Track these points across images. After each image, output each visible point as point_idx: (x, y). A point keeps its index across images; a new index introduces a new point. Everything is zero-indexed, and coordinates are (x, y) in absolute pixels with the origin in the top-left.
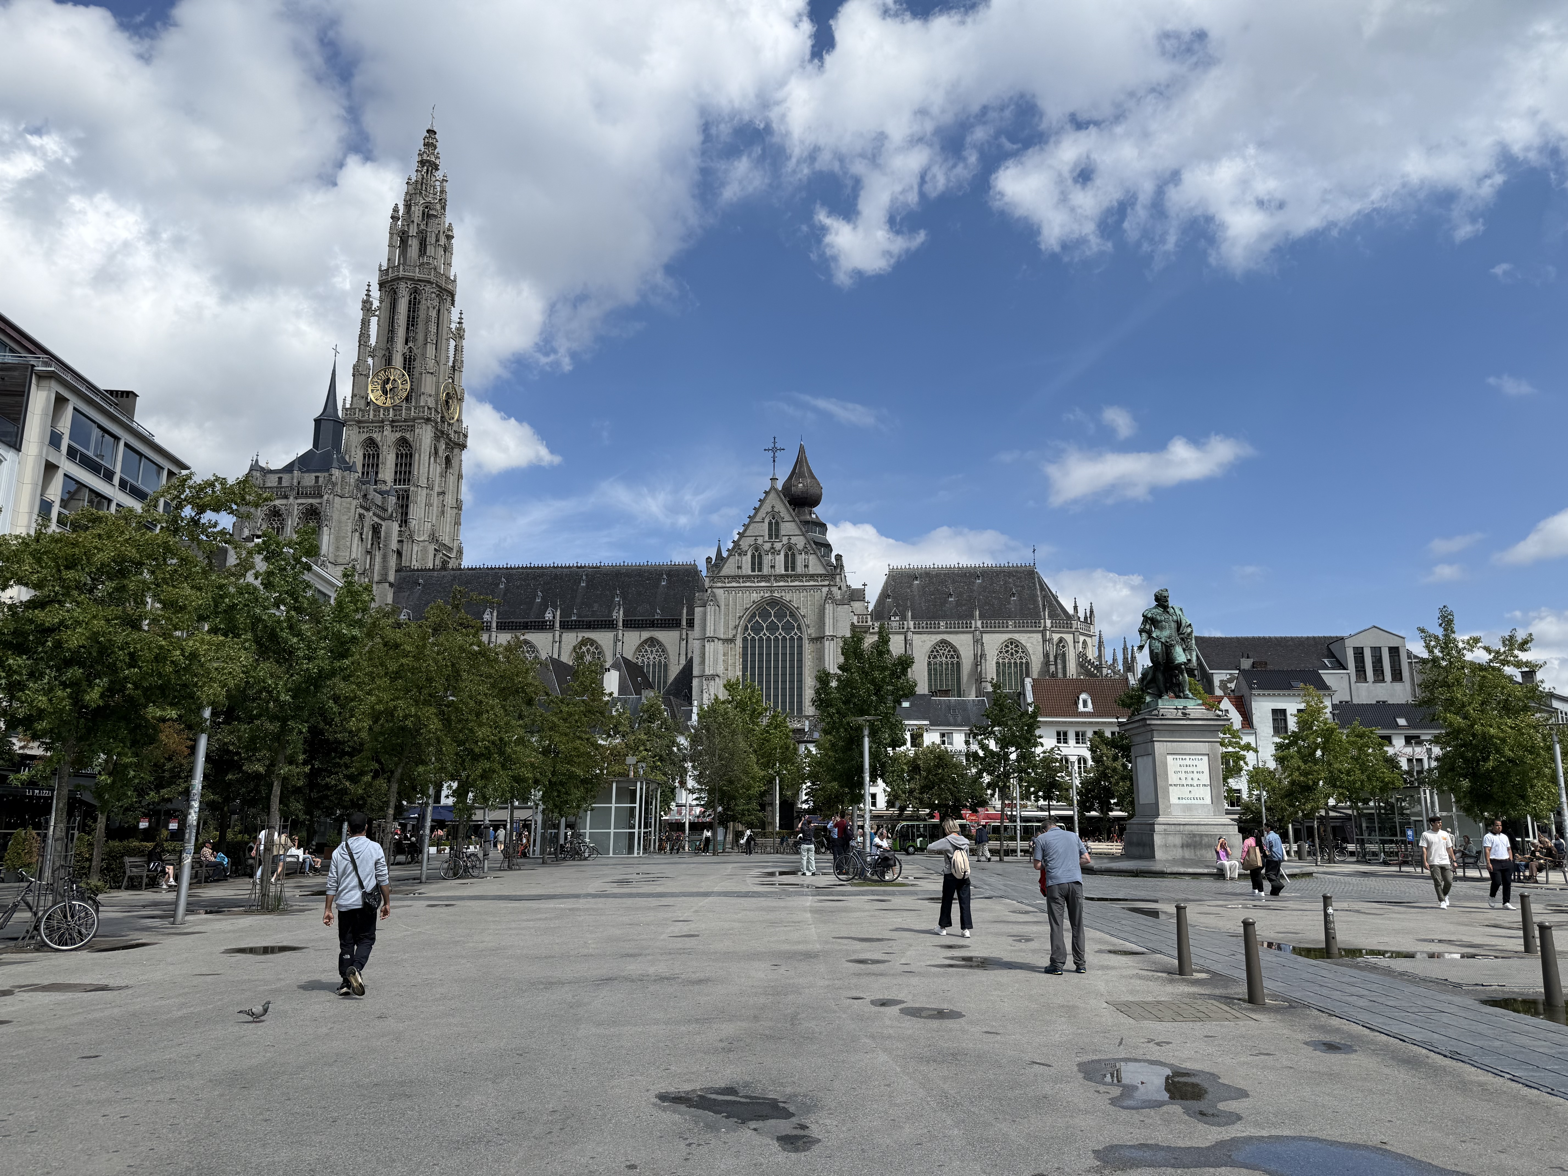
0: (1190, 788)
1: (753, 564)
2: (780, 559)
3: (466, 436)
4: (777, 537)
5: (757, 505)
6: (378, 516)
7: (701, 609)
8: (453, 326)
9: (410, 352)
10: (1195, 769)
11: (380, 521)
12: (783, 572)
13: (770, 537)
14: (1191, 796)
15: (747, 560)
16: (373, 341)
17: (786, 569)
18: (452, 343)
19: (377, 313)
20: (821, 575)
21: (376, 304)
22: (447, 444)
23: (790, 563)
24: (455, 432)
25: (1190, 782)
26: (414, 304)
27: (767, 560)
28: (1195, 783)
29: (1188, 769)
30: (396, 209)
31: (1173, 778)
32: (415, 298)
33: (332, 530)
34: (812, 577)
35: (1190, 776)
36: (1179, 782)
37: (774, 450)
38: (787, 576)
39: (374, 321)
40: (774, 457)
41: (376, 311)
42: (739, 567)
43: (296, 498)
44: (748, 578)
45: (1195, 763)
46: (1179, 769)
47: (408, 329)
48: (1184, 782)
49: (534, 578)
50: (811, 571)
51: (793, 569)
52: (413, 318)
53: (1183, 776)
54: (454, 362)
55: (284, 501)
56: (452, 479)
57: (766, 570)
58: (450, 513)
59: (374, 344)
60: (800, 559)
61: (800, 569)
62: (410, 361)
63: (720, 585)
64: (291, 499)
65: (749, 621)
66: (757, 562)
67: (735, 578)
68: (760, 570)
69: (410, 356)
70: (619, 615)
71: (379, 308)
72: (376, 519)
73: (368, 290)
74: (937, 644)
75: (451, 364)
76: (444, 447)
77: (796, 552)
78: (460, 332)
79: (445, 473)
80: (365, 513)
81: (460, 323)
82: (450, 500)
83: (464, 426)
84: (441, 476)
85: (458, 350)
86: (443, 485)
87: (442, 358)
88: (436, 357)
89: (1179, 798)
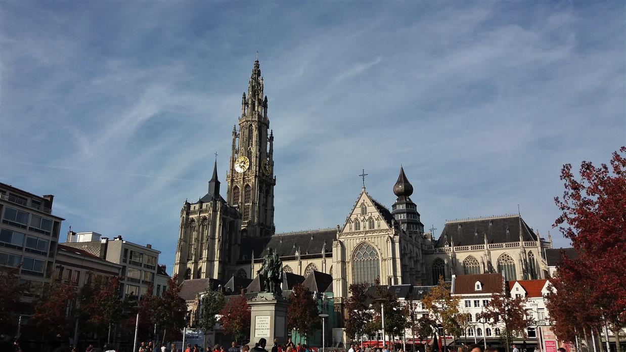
1: (356, 227)
2: (368, 224)
3: (275, 180)
4: (366, 214)
5: (357, 200)
6: (233, 218)
7: (336, 248)
8: (269, 136)
11: (233, 220)
12: (369, 230)
13: (363, 214)
14: (262, 333)
15: (353, 225)
16: (237, 147)
17: (370, 228)
18: (269, 143)
20: (385, 230)
21: (238, 133)
22: (266, 184)
23: (372, 225)
24: (270, 179)
26: (251, 131)
27: (362, 224)
28: (264, 328)
29: (263, 322)
30: (244, 95)
32: (251, 128)
33: (211, 226)
34: (381, 231)
35: (263, 325)
37: (363, 175)
38: (371, 231)
40: (363, 178)
41: (238, 135)
42: (351, 229)
43: (200, 214)
44: (354, 233)
45: (265, 319)
47: (249, 140)
48: (261, 328)
50: (382, 228)
51: (374, 228)
52: (251, 136)
54: (270, 150)
55: (196, 216)
56: (269, 198)
57: (362, 229)
58: (269, 212)
60: (376, 223)
61: (376, 227)
62: (250, 153)
63: (343, 237)
65: (356, 253)
66: (358, 226)
67: (348, 234)
68: (359, 229)
69: (250, 151)
70: (323, 252)
72: (232, 219)
73: (235, 128)
74: (468, 258)
75: (268, 151)
76: (264, 186)
77: (374, 220)
78: (272, 138)
79: (267, 196)
80: (226, 217)
81: (272, 135)
82: (269, 207)
83: (274, 176)
84: (264, 197)
85: (271, 145)
86: (265, 201)
87: (262, 150)
88: (259, 150)
89: (258, 335)
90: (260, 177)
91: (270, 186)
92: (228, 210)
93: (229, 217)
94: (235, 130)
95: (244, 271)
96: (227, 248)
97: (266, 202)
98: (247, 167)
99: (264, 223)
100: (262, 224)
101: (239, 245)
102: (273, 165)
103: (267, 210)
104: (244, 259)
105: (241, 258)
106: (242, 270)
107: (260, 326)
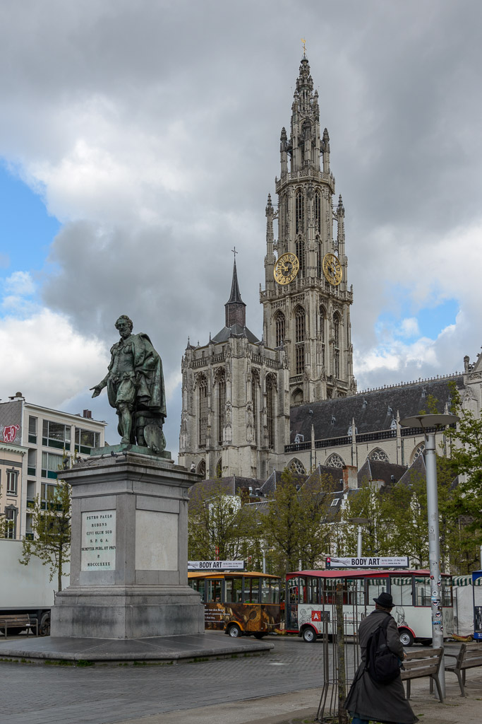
0: (99, 552)
3: (351, 293)
8: (335, 209)
9: (300, 238)
14: (99, 561)
16: (276, 238)
19: (277, 216)
21: (276, 209)
22: (333, 302)
24: (341, 292)
25: (99, 544)
26: (300, 201)
28: (103, 545)
29: (99, 529)
30: (284, 132)
31: (85, 541)
32: (300, 196)
33: (233, 383)
35: (99, 537)
36: (90, 545)
39: (275, 222)
41: (276, 214)
43: (212, 364)
45: (105, 520)
46: (91, 529)
47: (297, 221)
48: (94, 545)
52: (300, 212)
53: (94, 537)
54: (338, 238)
55: (206, 368)
56: (342, 329)
58: (343, 356)
59: (277, 239)
62: (300, 246)
64: (209, 365)
69: (300, 242)
71: (278, 211)
72: (270, 370)
73: (270, 200)
75: (335, 239)
76: (331, 305)
78: (341, 212)
79: (336, 325)
80: (260, 367)
81: (340, 205)
82: (342, 346)
83: (349, 285)
84: (331, 328)
85: (341, 226)
86: (333, 334)
87: (323, 237)
88: (317, 237)
89: (89, 564)
90: (320, 289)
91: (342, 305)
92: (262, 354)
93: (264, 366)
94: (271, 204)
95: (300, 463)
96: (265, 423)
97: (337, 336)
98: (295, 272)
99: (335, 376)
100: (330, 378)
101: (287, 417)
102: (345, 265)
103: (338, 351)
104: (297, 441)
105: (292, 440)
106: (296, 460)
107: (94, 541)
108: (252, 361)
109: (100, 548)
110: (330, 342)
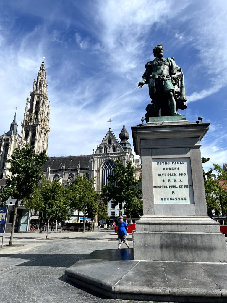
0: (173, 189)
1: (105, 151)
2: (111, 149)
3: (50, 129)
4: (111, 143)
5: (106, 135)
10: (177, 172)
12: (112, 152)
13: (109, 143)
14: (173, 196)
15: (103, 150)
17: (113, 152)
18: (47, 108)
19: (30, 102)
20: (122, 153)
21: (30, 100)
23: (114, 150)
24: (47, 128)
25: (172, 183)
26: (38, 100)
27: (108, 149)
28: (178, 184)
29: (171, 172)
30: (35, 80)
31: (157, 181)
32: (38, 98)
33: (11, 149)
34: (120, 153)
35: (172, 178)
36: (162, 184)
37: (110, 121)
38: (113, 153)
39: (29, 104)
40: (110, 123)
42: (101, 152)
43: (4, 142)
44: (103, 154)
45: (177, 166)
46: (163, 172)
48: (167, 184)
49: (60, 160)
51: (115, 152)
52: (37, 103)
53: (166, 178)
54: (47, 113)
56: (46, 138)
57: (108, 152)
60: (117, 149)
62: (36, 112)
63: (96, 156)
65: (104, 166)
66: (106, 150)
68: (106, 152)
70: (79, 167)
73: (28, 97)
76: (44, 131)
77: (115, 147)
79: (44, 137)
80: (21, 145)
81: (49, 104)
82: (45, 144)
83: (49, 126)
85: (49, 110)
87: (44, 111)
88: (42, 111)
89: (162, 199)
90: (41, 125)
91: (47, 132)
92: (22, 141)
93: (22, 145)
97: (44, 140)
102: (49, 120)
107: (166, 181)
108: (19, 143)
109: (174, 187)
110: (42, 142)
